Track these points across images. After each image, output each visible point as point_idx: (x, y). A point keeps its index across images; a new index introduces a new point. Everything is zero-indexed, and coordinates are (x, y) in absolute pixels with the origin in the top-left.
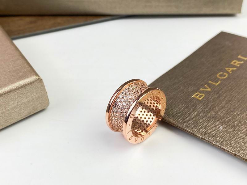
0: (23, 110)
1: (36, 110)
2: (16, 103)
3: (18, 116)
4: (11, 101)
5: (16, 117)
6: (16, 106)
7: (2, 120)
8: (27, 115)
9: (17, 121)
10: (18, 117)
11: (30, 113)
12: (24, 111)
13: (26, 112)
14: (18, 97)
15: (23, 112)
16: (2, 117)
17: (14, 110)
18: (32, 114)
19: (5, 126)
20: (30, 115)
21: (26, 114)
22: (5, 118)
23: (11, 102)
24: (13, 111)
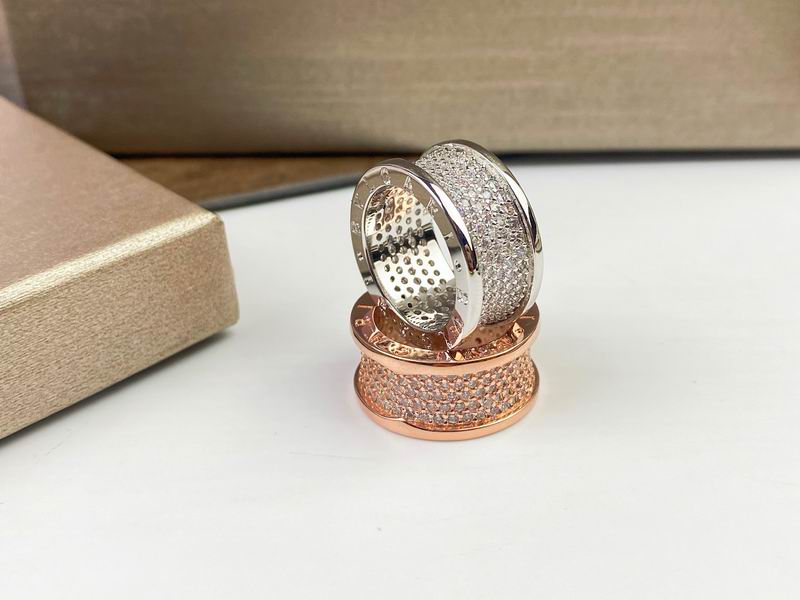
0: (167, 325)
1: (203, 330)
2: (147, 299)
3: (149, 346)
4: (131, 291)
5: (142, 350)
6: (145, 310)
7: (101, 356)
8: (176, 346)
9: (145, 367)
10: (148, 350)
11: (187, 339)
12: (167, 329)
13: (175, 334)
14: (153, 278)
15: (166, 334)
16: (102, 346)
17: (140, 323)
18: (191, 342)
19: (111, 383)
20: (185, 346)
21: (174, 343)
22: (111, 349)
23: (130, 294)
24: (136, 328)
